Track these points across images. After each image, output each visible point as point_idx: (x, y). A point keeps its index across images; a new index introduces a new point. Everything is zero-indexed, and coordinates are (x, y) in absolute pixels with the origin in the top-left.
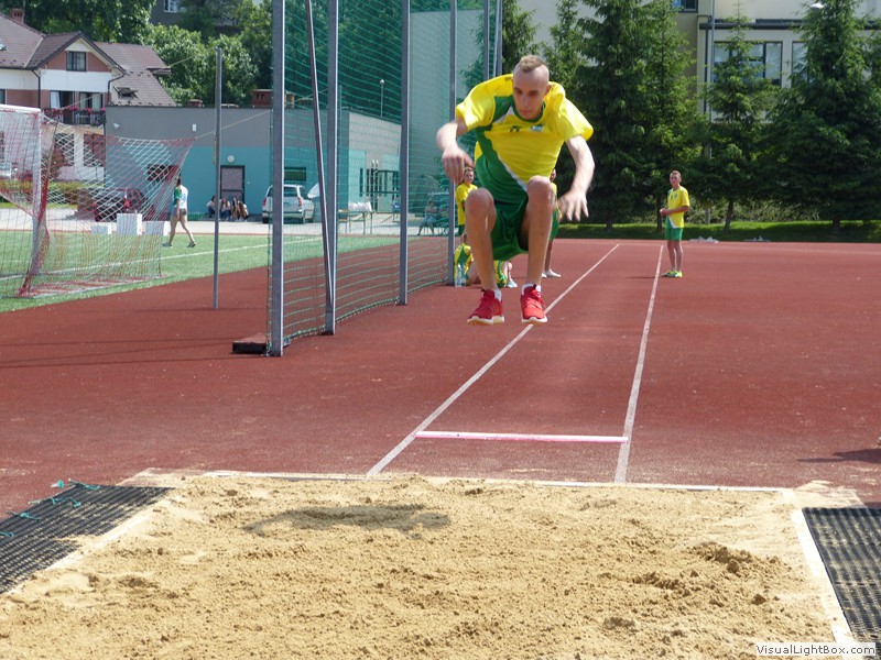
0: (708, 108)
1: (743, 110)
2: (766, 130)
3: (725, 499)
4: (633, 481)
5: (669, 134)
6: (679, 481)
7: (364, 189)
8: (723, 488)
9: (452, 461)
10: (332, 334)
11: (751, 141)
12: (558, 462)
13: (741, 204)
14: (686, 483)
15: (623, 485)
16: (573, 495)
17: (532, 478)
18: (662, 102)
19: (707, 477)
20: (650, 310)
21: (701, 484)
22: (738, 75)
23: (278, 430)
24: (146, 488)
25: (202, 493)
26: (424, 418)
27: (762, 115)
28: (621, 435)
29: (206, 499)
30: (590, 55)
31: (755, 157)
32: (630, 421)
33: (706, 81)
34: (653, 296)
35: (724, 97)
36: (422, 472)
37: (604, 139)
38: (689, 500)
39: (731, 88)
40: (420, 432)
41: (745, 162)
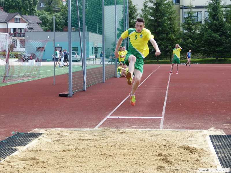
0: (183, 29)
1: (192, 30)
2: (198, 35)
3: (189, 133)
4: (164, 129)
5: (173, 36)
6: (176, 128)
7: (93, 52)
8: (188, 130)
9: (117, 124)
10: (85, 91)
11: (194, 38)
12: (144, 124)
14: (179, 129)
15: (162, 130)
16: (149, 133)
17: (138, 128)
18: (171, 28)
19: (184, 127)
20: (169, 83)
21: (182, 129)
22: (191, 20)
23: (71, 117)
24: (36, 133)
25: (51, 134)
26: (110, 113)
27: (197, 31)
28: (161, 117)
29: (52, 136)
30: (152, 16)
31: (195, 42)
32: (163, 113)
33: (182, 22)
34: (169, 79)
35: (187, 26)
36: (109, 127)
38: (179, 133)
39: (189, 24)
40: (108, 117)
41: (193, 43)
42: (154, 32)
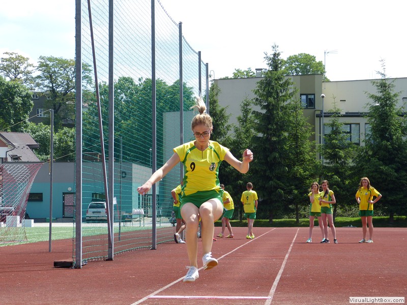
0: (322, 157)
1: (340, 158)
2: (352, 168)
5: (301, 171)
7: (141, 204)
10: (112, 260)
11: (345, 174)
13: (340, 209)
18: (297, 153)
22: (336, 139)
26: (155, 291)
27: (351, 160)
28: (267, 296)
30: (258, 130)
31: (347, 182)
32: (273, 290)
33: (320, 143)
35: (329, 151)
37: (267, 174)
39: (334, 147)
40: (151, 296)
41: (342, 185)
42: (263, 161)
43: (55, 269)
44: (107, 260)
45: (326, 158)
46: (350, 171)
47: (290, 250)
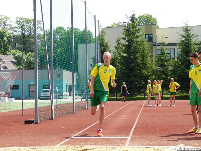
0: (156, 65)
1: (165, 66)
3: (156, 149)
4: (130, 146)
5: (146, 73)
6: (143, 145)
7: (67, 90)
8: (155, 147)
10: (53, 119)
11: (167, 74)
12: (110, 142)
13: (166, 91)
14: (145, 146)
15: (127, 147)
16: (113, 149)
17: (102, 146)
18: (144, 64)
19: (151, 144)
21: (149, 146)
22: (163, 57)
23: (33, 138)
26: (74, 135)
27: (170, 67)
28: (128, 137)
30: (125, 53)
31: (168, 78)
32: (131, 134)
33: (155, 58)
35: (160, 63)
36: (71, 145)
37: (129, 75)
39: (162, 60)
40: (72, 137)
41: (166, 79)
42: (127, 68)
43: (25, 124)
44: (51, 119)
45: (158, 66)
46: (170, 72)
47: (140, 113)
